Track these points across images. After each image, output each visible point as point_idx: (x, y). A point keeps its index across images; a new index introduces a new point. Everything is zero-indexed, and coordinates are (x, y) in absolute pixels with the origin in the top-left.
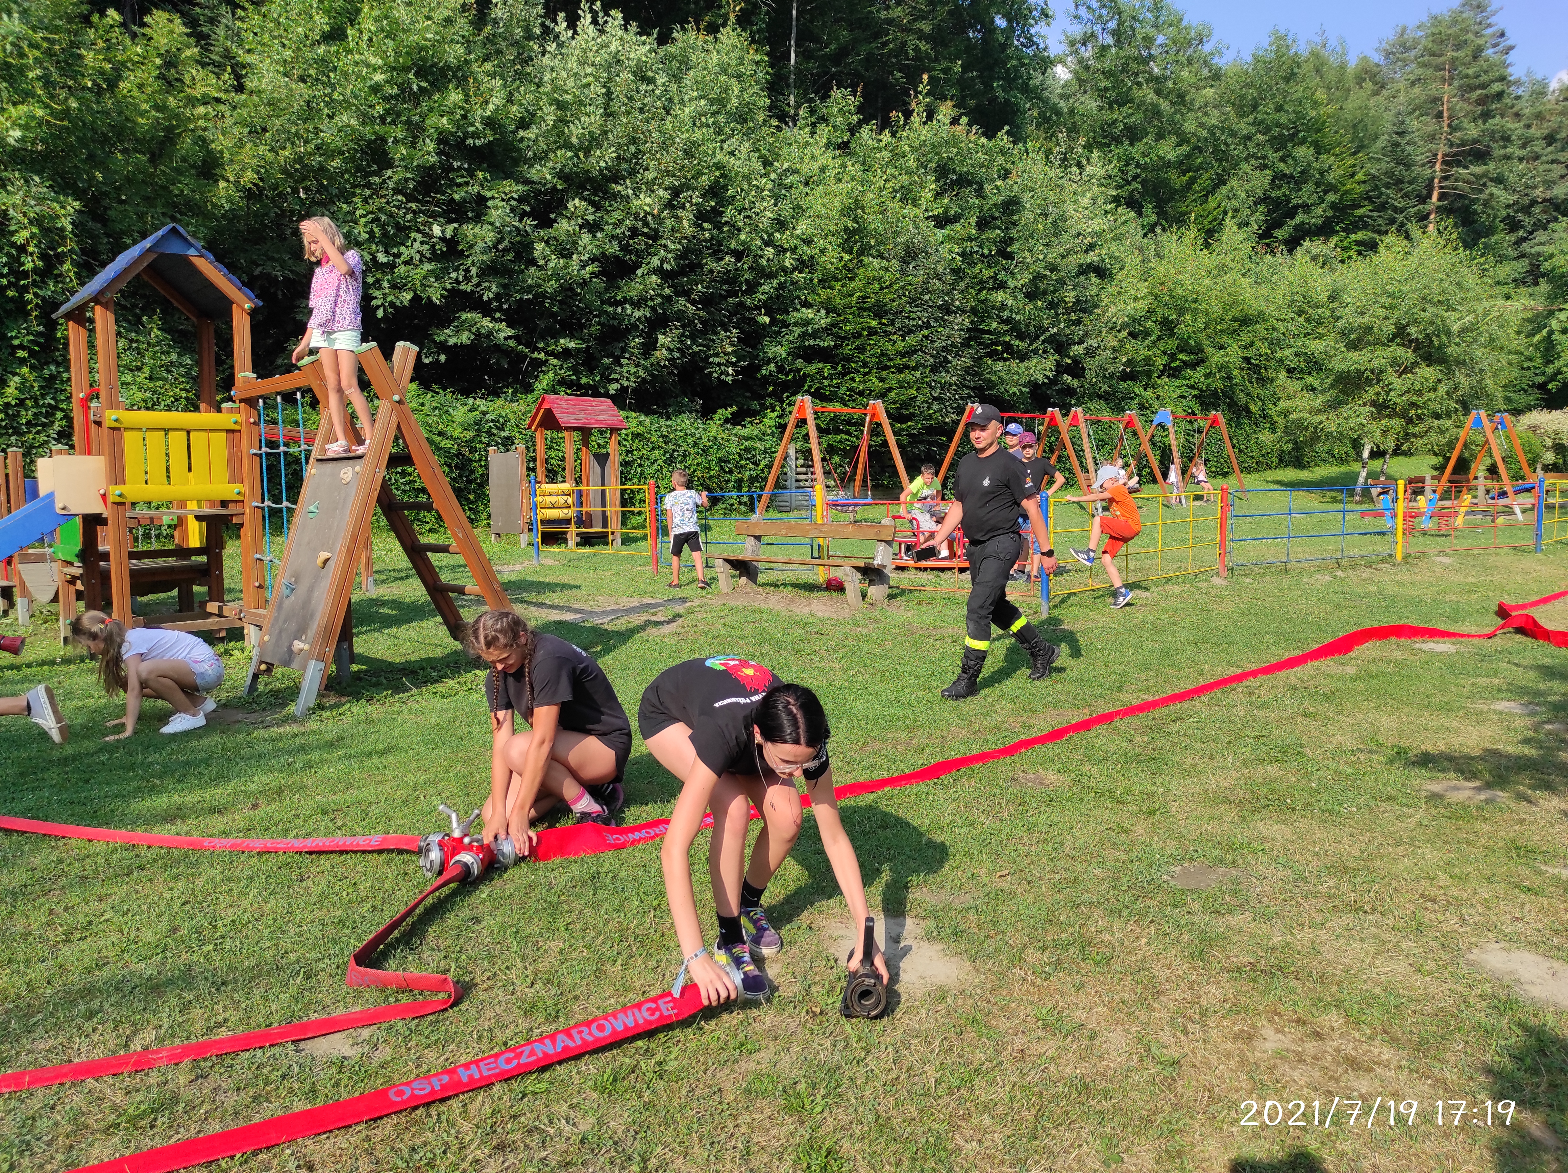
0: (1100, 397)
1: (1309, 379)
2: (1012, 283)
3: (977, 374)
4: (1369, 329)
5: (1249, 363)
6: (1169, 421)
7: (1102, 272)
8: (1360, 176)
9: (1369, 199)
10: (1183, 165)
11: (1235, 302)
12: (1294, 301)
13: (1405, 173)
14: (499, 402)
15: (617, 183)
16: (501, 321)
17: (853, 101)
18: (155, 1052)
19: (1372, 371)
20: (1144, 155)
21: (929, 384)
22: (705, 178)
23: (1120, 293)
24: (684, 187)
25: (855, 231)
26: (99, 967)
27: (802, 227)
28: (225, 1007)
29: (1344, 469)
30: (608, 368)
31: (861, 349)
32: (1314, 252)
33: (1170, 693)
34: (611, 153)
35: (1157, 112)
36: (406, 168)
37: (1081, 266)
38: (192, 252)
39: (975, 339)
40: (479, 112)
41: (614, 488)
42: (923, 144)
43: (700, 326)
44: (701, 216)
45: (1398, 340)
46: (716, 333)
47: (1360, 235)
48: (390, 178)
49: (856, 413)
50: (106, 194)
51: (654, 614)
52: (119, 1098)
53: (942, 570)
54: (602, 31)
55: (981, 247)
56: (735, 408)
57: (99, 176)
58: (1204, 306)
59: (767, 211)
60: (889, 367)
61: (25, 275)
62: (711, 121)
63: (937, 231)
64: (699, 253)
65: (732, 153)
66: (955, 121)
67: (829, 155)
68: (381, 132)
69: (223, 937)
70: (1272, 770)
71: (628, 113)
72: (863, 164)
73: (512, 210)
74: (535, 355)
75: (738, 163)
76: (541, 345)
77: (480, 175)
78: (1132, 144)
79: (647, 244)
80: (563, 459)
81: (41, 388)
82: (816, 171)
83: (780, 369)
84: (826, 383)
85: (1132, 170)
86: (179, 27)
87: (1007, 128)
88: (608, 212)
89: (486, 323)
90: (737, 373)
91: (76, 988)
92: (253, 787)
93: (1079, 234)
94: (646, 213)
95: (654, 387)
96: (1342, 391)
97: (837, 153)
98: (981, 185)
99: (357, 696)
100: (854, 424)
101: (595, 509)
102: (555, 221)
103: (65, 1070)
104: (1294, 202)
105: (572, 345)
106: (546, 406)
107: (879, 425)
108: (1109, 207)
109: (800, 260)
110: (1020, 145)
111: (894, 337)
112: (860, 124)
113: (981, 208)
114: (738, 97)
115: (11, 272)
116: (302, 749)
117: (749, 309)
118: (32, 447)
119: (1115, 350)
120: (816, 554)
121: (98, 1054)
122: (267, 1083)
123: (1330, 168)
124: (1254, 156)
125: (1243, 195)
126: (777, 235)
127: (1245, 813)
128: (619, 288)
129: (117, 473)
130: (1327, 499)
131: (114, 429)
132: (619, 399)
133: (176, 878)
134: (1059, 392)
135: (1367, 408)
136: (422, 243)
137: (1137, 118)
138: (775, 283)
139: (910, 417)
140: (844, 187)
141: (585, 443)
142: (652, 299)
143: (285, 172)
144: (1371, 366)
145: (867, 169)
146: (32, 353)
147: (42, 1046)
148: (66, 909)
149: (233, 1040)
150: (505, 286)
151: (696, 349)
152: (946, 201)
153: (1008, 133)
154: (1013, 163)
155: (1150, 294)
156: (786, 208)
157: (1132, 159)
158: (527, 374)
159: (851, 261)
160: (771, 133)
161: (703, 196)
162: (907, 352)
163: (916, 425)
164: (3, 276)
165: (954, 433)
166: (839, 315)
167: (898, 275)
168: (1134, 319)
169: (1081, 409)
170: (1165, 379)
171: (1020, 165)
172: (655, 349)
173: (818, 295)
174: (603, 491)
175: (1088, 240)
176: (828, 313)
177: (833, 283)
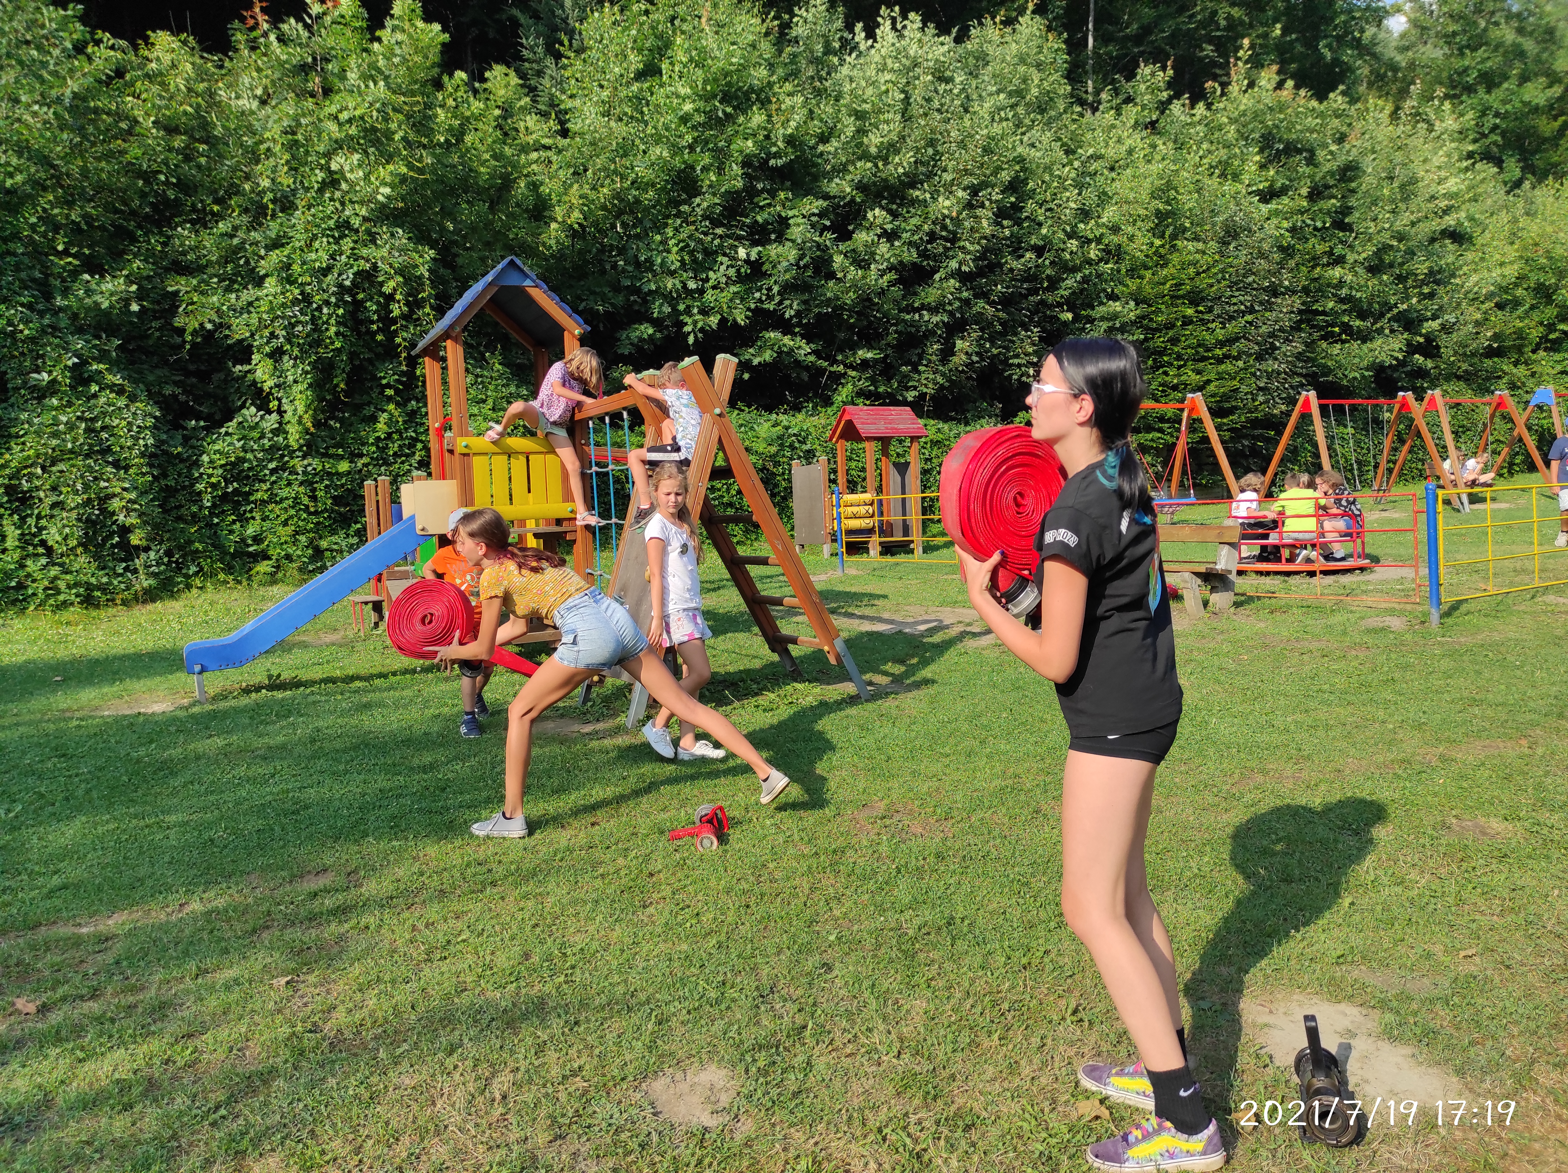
0: (1459, 378)
2: (1351, 257)
3: (1313, 360)
6: (1552, 400)
7: (1457, 236)
10: (1555, 109)
14: (800, 417)
15: (914, 187)
16: (801, 337)
17: (1162, 77)
20: (1504, 102)
21: (1254, 374)
22: (1004, 173)
23: (1482, 259)
24: (984, 185)
25: (1168, 214)
26: (459, 993)
27: (1109, 214)
28: (579, 1052)
30: (906, 376)
31: (1174, 341)
34: (910, 157)
35: (1520, 53)
36: (714, 194)
37: (1434, 232)
38: (528, 282)
39: (1308, 321)
40: (781, 131)
41: (914, 497)
42: (1244, 114)
43: (999, 328)
44: (1001, 214)
46: (1016, 334)
48: (698, 205)
49: (1168, 409)
50: (455, 242)
51: (969, 625)
53: (1288, 574)
54: (901, 36)
55: (1313, 220)
57: (450, 225)
59: (1071, 201)
60: (1206, 358)
61: (394, 321)
62: (1010, 115)
63: (1262, 206)
64: (998, 252)
65: (1033, 145)
66: (1280, 86)
67: (1137, 136)
68: (690, 161)
69: (573, 967)
71: (926, 115)
72: (1175, 142)
73: (813, 226)
74: (834, 368)
75: (1038, 154)
76: (840, 357)
77: (782, 195)
78: (1489, 92)
79: (945, 248)
80: (863, 469)
81: (405, 422)
82: (1124, 155)
85: (1491, 121)
86: (514, 80)
87: (1341, 87)
88: (905, 220)
89: (787, 340)
91: (438, 1016)
92: (591, 801)
93: (1433, 197)
94: (945, 217)
95: (952, 393)
97: (1144, 133)
98: (1312, 152)
100: (1168, 421)
101: (895, 518)
102: (853, 232)
105: (869, 355)
106: (846, 417)
107: (1200, 421)
108: (1465, 164)
109: (1107, 251)
110: (1358, 105)
111: (1213, 326)
112: (1169, 101)
113: (1311, 177)
114: (1039, 86)
115: (381, 319)
117: (1051, 307)
118: (398, 475)
119: (1477, 323)
126: (1081, 226)
128: (916, 294)
129: (467, 494)
131: (464, 455)
132: (917, 406)
134: (1408, 374)
136: (728, 266)
137: (1494, 63)
138: (1079, 276)
139: (1231, 411)
140: (1155, 168)
141: (885, 452)
142: (950, 304)
143: (604, 208)
145: (1180, 147)
146: (397, 391)
148: (427, 926)
150: (805, 302)
151: (995, 351)
152: (1272, 173)
153: (1343, 93)
154: (1350, 125)
155: (1521, 257)
156: (1090, 196)
157: (1490, 108)
158: (827, 387)
159: (1163, 246)
160: (1074, 120)
161: (1003, 192)
162: (1228, 341)
163: (1237, 419)
164: (373, 322)
165: (1285, 425)
166: (1150, 306)
167: (1217, 257)
168: (1501, 288)
169: (1437, 392)
170: (1542, 353)
171: (1358, 125)
172: (953, 354)
173: (1127, 286)
174: (904, 500)
175: (1443, 204)
176: (1137, 304)
177: (1142, 272)
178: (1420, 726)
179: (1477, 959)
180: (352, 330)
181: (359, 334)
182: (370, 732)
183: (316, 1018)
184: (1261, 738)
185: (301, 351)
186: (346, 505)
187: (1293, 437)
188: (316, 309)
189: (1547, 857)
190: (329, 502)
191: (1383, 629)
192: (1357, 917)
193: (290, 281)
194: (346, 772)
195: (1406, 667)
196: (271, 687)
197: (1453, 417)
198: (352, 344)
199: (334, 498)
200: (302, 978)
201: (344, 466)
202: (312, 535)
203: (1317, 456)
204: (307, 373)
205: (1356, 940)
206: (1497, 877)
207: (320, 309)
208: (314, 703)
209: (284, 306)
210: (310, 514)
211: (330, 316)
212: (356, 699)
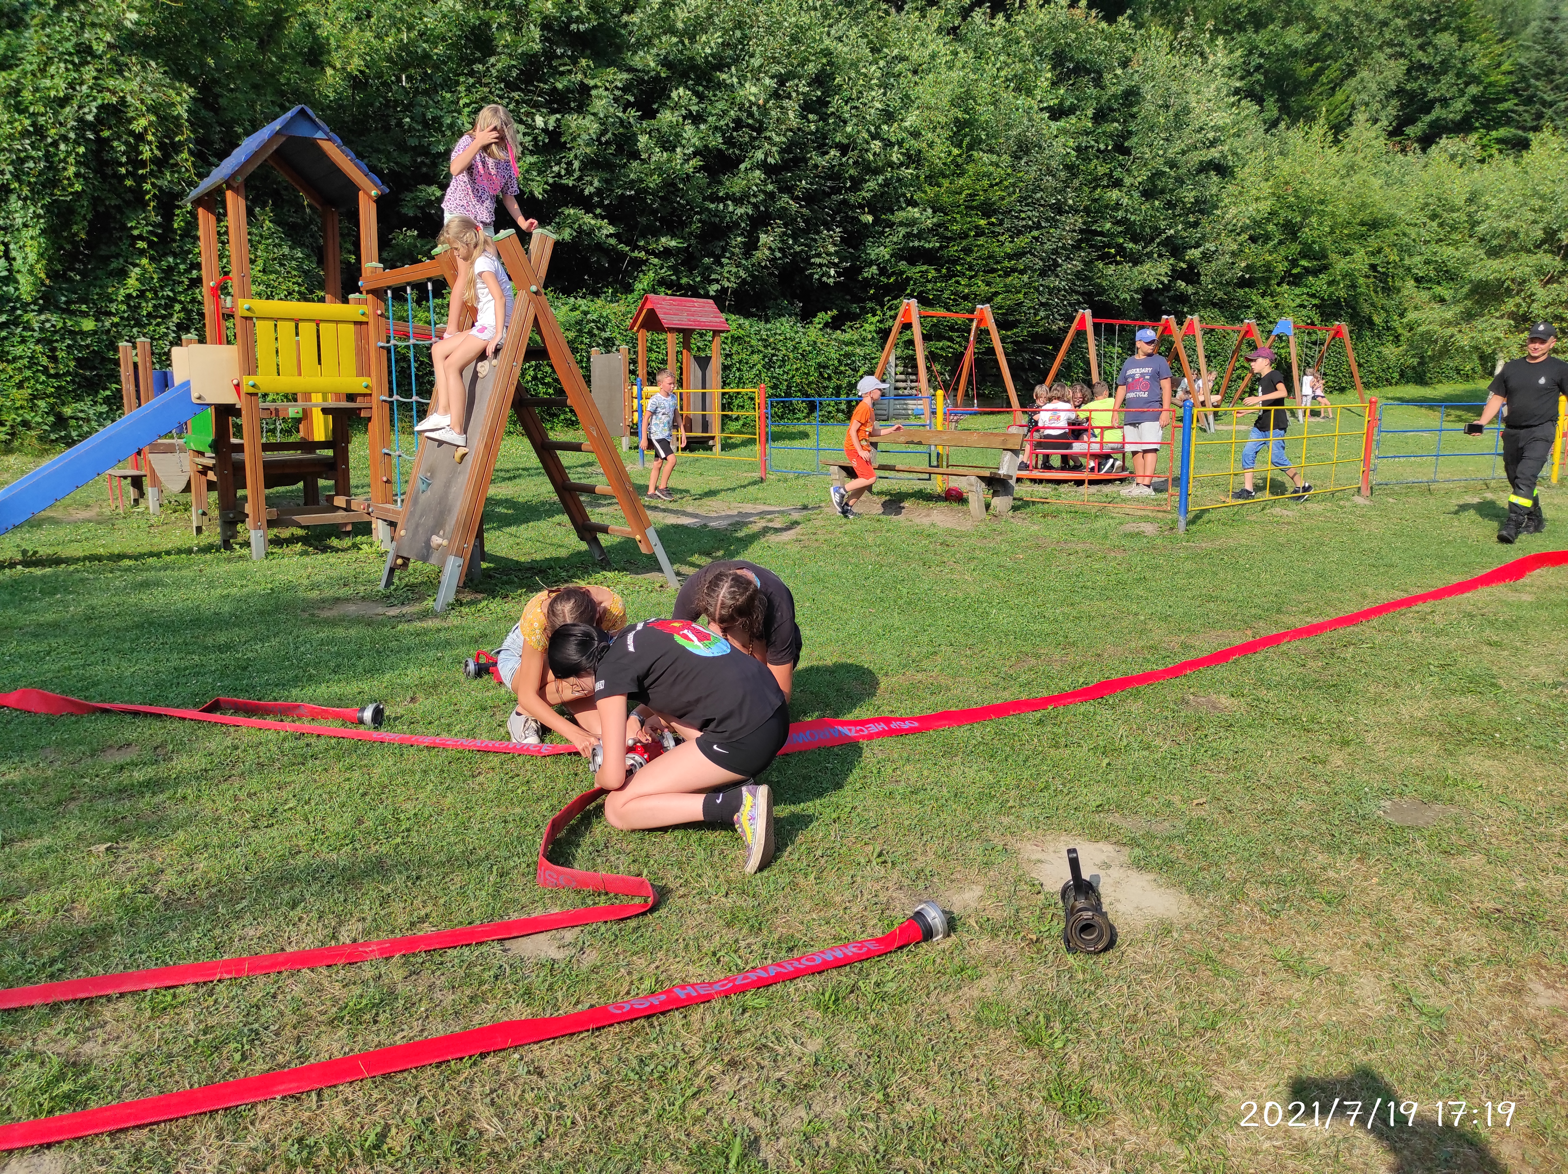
0: (1214, 305)
1: (1438, 290)
2: (1128, 181)
3: (1087, 278)
4: (1515, 234)
5: (1375, 270)
6: (1291, 331)
7: (1222, 169)
8: (1506, 67)
9: (1515, 92)
10: (1311, 54)
11: (1364, 205)
12: (1427, 204)
13: (1557, 63)
14: (599, 302)
15: (721, 70)
16: (603, 218)
18: (362, 945)
19: (1513, 280)
20: (1269, 43)
21: (1037, 289)
22: (811, 65)
23: (1241, 193)
24: (791, 75)
25: (965, 124)
26: (293, 855)
27: (912, 119)
28: (424, 902)
29: (1469, 386)
30: (708, 268)
31: (967, 251)
32: (1452, 149)
33: (1334, 616)
34: (717, 38)
36: (510, 55)
37: (1201, 162)
38: (319, 135)
39: (1087, 240)
41: (715, 392)
42: (1039, 29)
43: (802, 225)
44: (807, 107)
45: (1546, 246)
46: (818, 232)
47: (1503, 132)
48: (493, 65)
49: (959, 318)
50: (217, 81)
51: (771, 521)
52: (337, 990)
53: (1058, 482)
55: (1097, 141)
56: (835, 312)
57: (211, 62)
58: (1330, 208)
59: (875, 100)
60: (996, 270)
61: (143, 164)
63: (1051, 123)
64: (803, 146)
65: (840, 39)
66: (1074, 4)
67: (940, 41)
68: (486, 18)
69: (408, 830)
70: (1469, 702)
72: (975, 50)
73: (616, 100)
74: (636, 254)
75: (845, 49)
76: (642, 243)
77: (583, 62)
78: (1256, 32)
79: (751, 136)
81: (160, 279)
82: (927, 59)
83: (883, 271)
84: (930, 286)
85: (1256, 60)
87: (1129, 12)
88: (712, 103)
89: (588, 220)
90: (839, 274)
91: (275, 875)
92: (407, 680)
93: (1202, 129)
94: (752, 104)
95: (754, 289)
96: (1477, 302)
97: (947, 39)
98: (1100, 74)
99: (492, 593)
100: (957, 331)
101: (695, 412)
102: (657, 111)
103: (281, 959)
104: (1431, 95)
105: (673, 243)
106: (649, 306)
107: (987, 332)
108: (1232, 99)
109: (908, 156)
110: (1142, 31)
111: (1003, 238)
112: (972, 8)
113: (1098, 99)
115: (130, 161)
116: (447, 644)
117: (853, 207)
119: (1233, 254)
120: (935, 463)
121: (309, 943)
122: (481, 983)
123: (1474, 57)
124: (1390, 44)
125: (1374, 87)
126: (885, 127)
127: (1450, 747)
128: (721, 183)
129: (250, 365)
130: (1452, 418)
131: (246, 318)
132: (720, 299)
133: (351, 768)
134: (1171, 299)
135: (1505, 321)
136: (524, 134)
138: (880, 179)
139: (1015, 324)
140: (956, 75)
141: (686, 345)
142: (755, 196)
143: (389, 59)
144: (1511, 274)
145: (979, 56)
146: (151, 244)
147: (251, 933)
148: (249, 795)
149: (439, 936)
150: (607, 181)
151: (798, 249)
152: (1062, 91)
153: (1130, 18)
154: (1134, 50)
155: (1274, 194)
156: (894, 98)
157: (1257, 47)
158: (627, 274)
159: (960, 155)
160: (880, 18)
161: (809, 85)
162: (1015, 255)
163: (1021, 333)
164: (121, 165)
165: (1062, 342)
166: (946, 214)
167: (1009, 171)
168: (1255, 222)
169: (1196, 317)
170: (1285, 286)
171: (1142, 52)
172: (756, 248)
173: (925, 192)
174: (704, 394)
175: (1211, 135)
176: (934, 212)
177: (940, 179)
178: (1166, 618)
179: (1207, 806)
180: (95, 172)
181: (104, 178)
182: (152, 611)
183: (145, 880)
184: (1033, 627)
185: (32, 191)
186: (92, 369)
187: (1069, 353)
188: (51, 144)
189: (1263, 726)
190: (72, 364)
191: (1138, 534)
192: (1112, 776)
193: (20, 109)
194: (133, 650)
195: (1156, 567)
196: (26, 563)
197: (1207, 342)
198: (95, 188)
199: (77, 360)
200: (121, 845)
201: (88, 325)
202: (52, 400)
203: (1088, 372)
204: (39, 216)
205: (1112, 793)
206: (1224, 742)
207: (55, 144)
208: (82, 580)
209: (11, 137)
210: (49, 376)
211: (68, 153)
212: (129, 577)
